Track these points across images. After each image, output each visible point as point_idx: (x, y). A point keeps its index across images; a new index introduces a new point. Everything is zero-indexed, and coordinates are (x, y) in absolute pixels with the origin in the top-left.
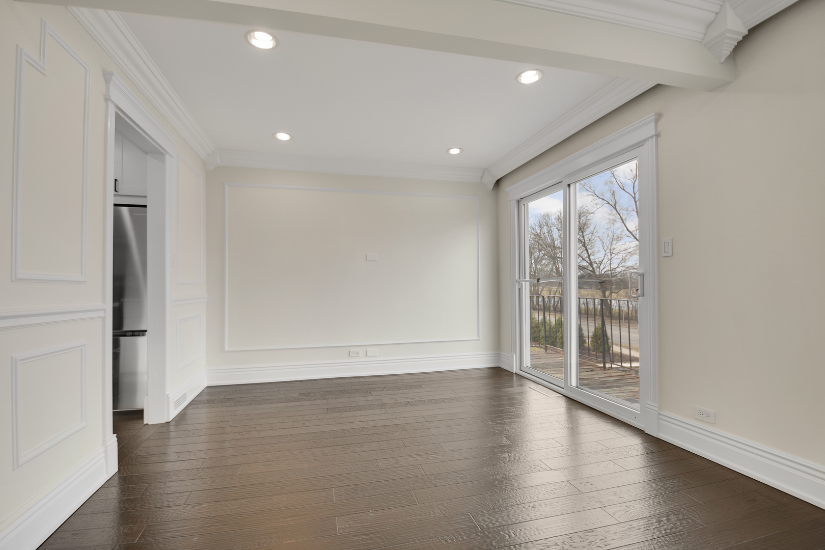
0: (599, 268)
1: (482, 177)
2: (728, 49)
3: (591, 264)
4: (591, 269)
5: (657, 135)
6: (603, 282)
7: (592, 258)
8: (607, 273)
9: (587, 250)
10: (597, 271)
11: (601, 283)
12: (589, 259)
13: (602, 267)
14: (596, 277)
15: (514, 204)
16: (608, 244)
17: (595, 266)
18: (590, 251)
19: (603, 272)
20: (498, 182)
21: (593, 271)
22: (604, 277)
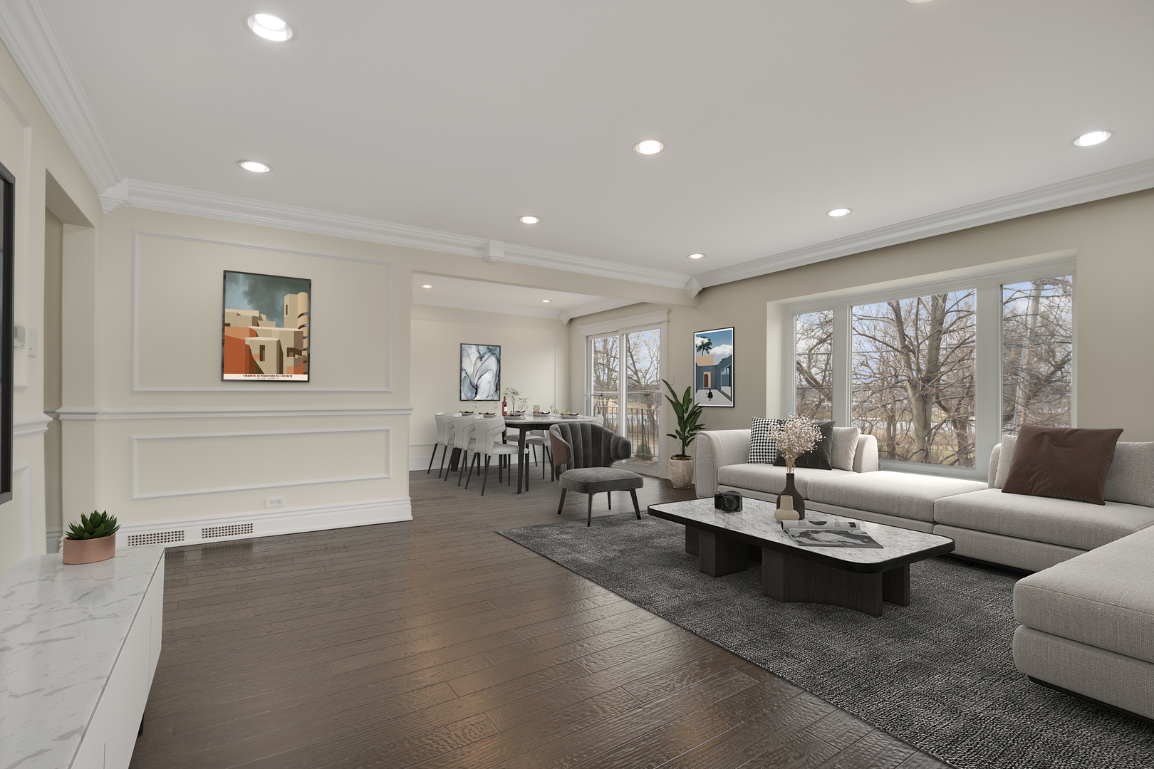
0: (645, 377)
1: (559, 315)
2: (695, 293)
3: (636, 373)
4: (636, 378)
5: (669, 321)
6: (648, 395)
7: (637, 365)
8: (653, 383)
9: (632, 357)
10: (642, 381)
11: (647, 395)
12: (634, 366)
13: (648, 377)
14: (642, 389)
15: (585, 338)
16: (654, 350)
17: (640, 375)
18: (634, 358)
19: (649, 383)
20: (571, 320)
21: (638, 381)
22: (650, 389)
